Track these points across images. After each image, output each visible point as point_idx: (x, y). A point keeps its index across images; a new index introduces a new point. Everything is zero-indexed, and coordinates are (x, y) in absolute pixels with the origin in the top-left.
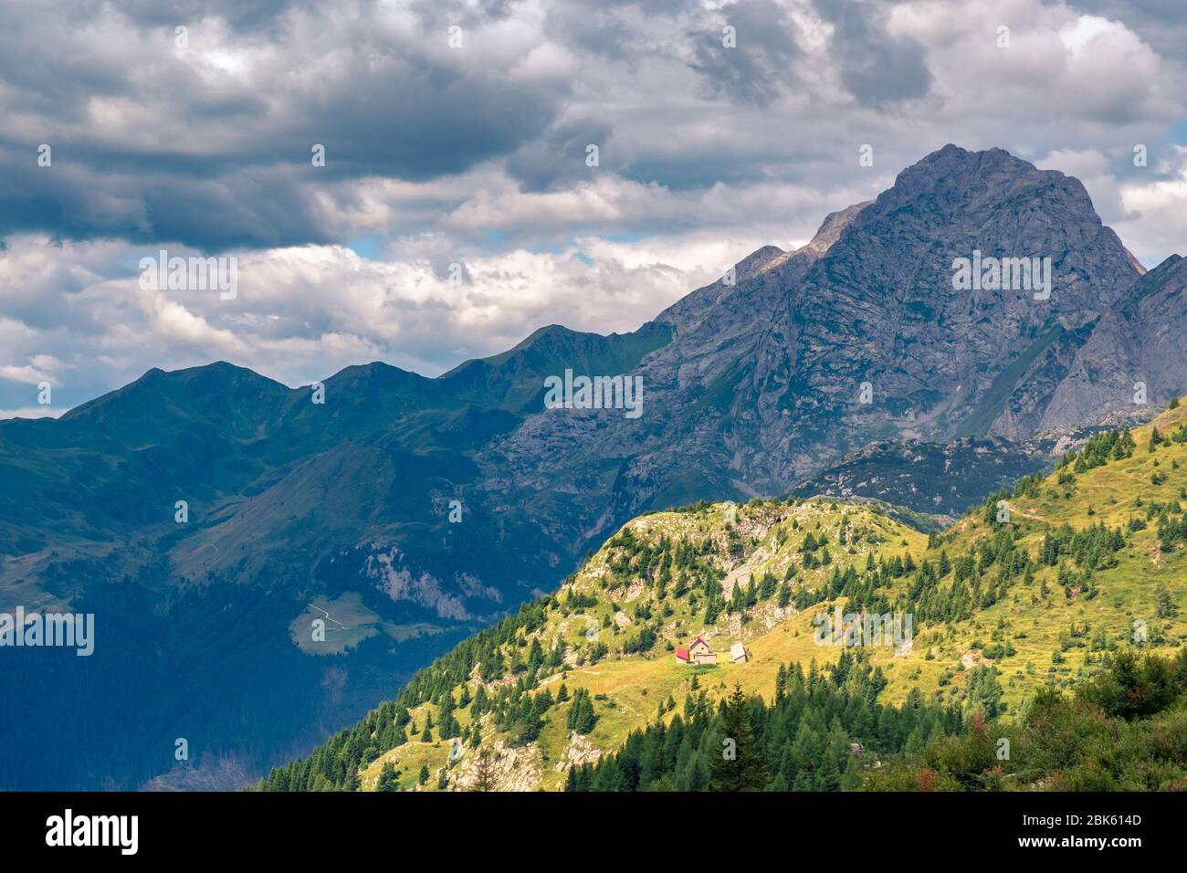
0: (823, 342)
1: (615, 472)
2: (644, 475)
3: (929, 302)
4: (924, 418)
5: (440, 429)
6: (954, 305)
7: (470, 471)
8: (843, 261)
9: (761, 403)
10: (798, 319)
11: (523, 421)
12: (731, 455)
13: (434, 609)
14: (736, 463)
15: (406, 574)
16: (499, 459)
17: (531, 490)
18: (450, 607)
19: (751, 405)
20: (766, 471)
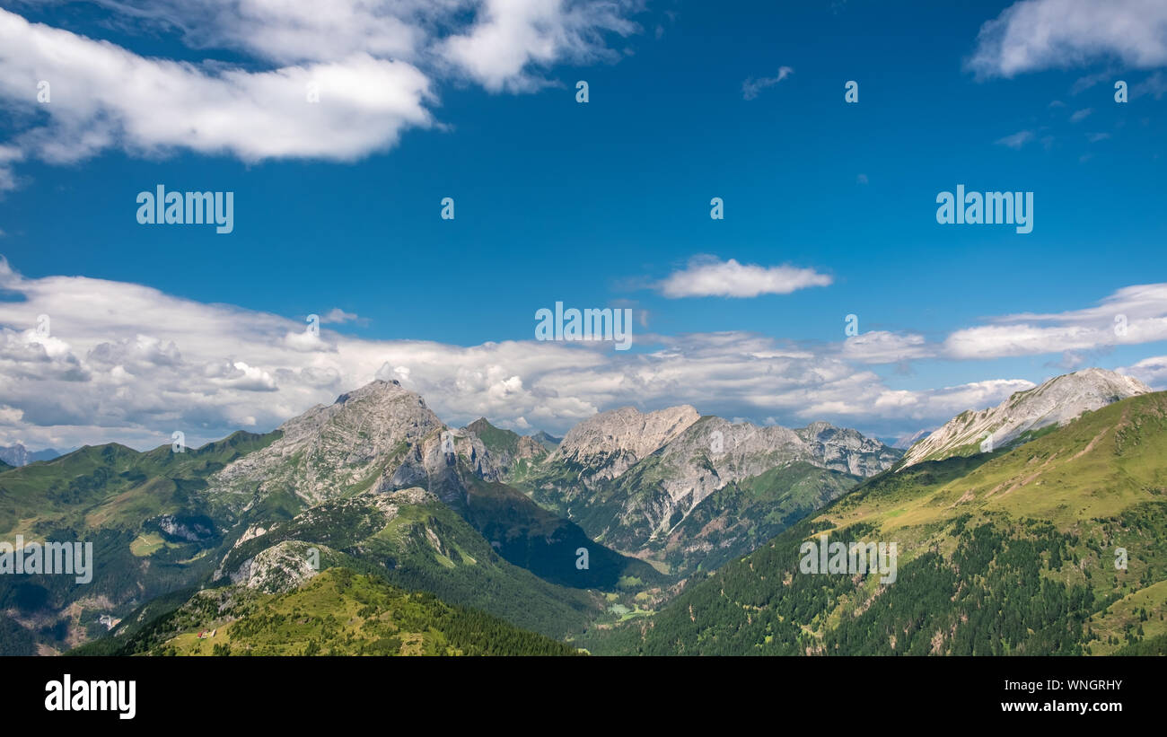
0: (330, 445)
1: (256, 486)
2: (265, 490)
3: (366, 432)
4: (362, 470)
5: (195, 469)
6: (374, 433)
7: (204, 484)
8: (339, 418)
9: (308, 465)
10: (323, 437)
11: (225, 466)
12: (296, 482)
13: (186, 537)
14: (298, 485)
15: (176, 525)
16: (216, 480)
17: (226, 492)
18: (191, 536)
19: (305, 465)
20: (307, 488)
